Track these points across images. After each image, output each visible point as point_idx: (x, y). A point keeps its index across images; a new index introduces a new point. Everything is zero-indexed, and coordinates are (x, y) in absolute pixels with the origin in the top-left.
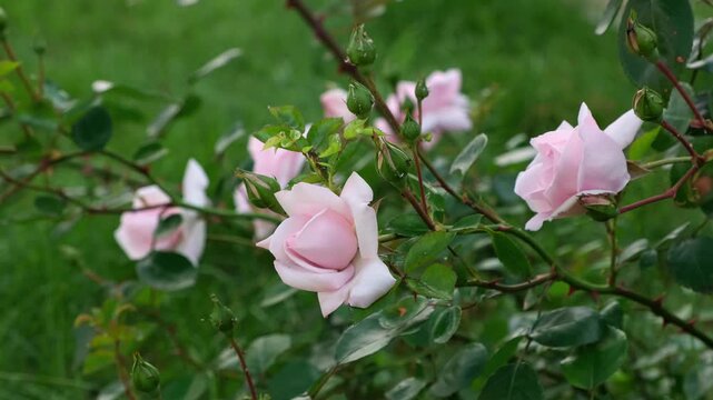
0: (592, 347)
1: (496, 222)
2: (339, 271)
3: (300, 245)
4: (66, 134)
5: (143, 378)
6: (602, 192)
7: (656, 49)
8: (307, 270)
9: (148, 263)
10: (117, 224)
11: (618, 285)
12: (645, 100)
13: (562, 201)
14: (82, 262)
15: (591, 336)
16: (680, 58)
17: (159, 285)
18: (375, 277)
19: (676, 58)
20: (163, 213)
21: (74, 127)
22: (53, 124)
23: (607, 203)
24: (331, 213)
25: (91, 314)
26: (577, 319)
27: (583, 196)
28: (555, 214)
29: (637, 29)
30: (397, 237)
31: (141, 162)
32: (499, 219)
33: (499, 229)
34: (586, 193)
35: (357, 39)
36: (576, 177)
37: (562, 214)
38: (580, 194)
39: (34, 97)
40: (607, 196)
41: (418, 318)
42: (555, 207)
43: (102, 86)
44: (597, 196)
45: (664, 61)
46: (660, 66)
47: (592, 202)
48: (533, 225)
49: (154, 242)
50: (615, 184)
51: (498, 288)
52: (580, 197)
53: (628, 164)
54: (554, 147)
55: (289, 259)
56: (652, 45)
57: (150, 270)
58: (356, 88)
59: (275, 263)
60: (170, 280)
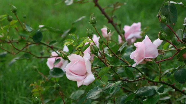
0: (151, 97)
1: (128, 64)
2: (83, 76)
3: (72, 69)
4: (31, 38)
5: (35, 101)
6: (150, 58)
7: (166, 21)
8: (74, 76)
9: (52, 70)
10: (47, 61)
11: (162, 81)
12: (161, 35)
13: (140, 60)
14: (38, 70)
15: (152, 94)
16: (173, 24)
17: (54, 77)
18: (91, 78)
19: (172, 24)
20: (56, 58)
21: (33, 36)
22: (28, 35)
23: (151, 60)
24: (80, 61)
25: (34, 83)
26: (148, 89)
27: (145, 59)
28: (139, 63)
29: (161, 16)
30: (100, 68)
31: (50, 45)
32: (128, 63)
33: (128, 66)
34: (146, 58)
35: (91, 17)
36: (143, 54)
37: (140, 63)
38: (144, 58)
39: (23, 29)
40: (151, 59)
41: (107, 88)
42: (139, 61)
43: (41, 26)
44: (149, 59)
45: (169, 24)
46: (167, 26)
47: (147, 60)
48: (134, 66)
49: (54, 66)
50: (154, 56)
51: (127, 81)
52: (144, 59)
53: (158, 51)
54: (139, 46)
55: (69, 73)
56: (165, 20)
57: (52, 72)
58: (88, 30)
59: (66, 74)
60: (57, 75)
